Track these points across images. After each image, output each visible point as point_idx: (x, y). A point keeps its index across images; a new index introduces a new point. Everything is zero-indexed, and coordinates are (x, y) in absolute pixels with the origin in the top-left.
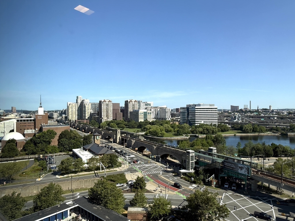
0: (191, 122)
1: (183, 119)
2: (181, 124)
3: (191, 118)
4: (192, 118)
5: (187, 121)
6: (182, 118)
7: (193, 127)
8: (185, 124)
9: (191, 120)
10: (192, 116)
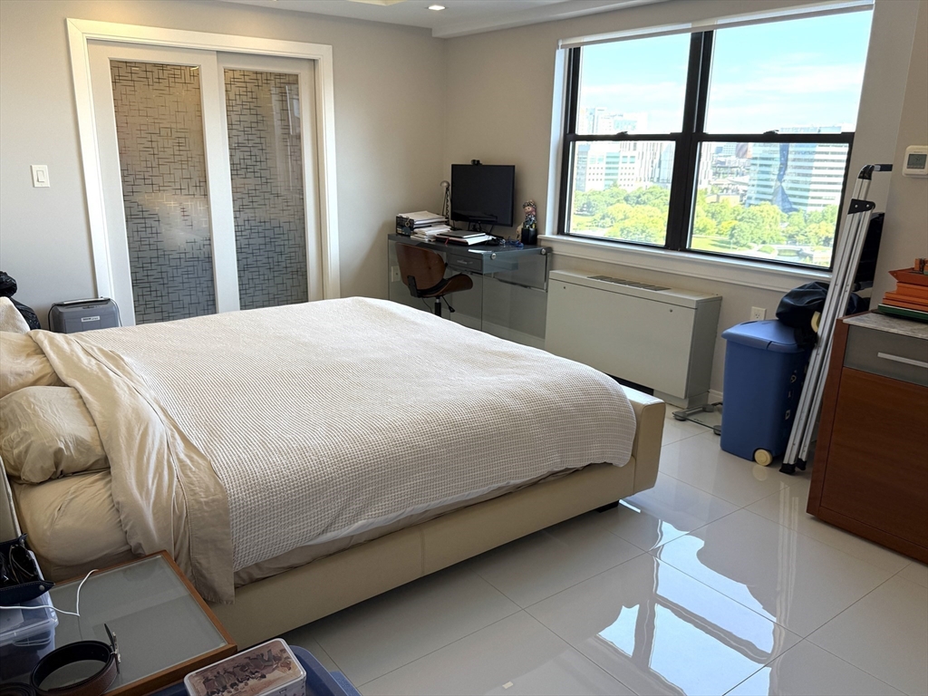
0: (792, 200)
1: (758, 186)
2: (750, 205)
3: (793, 182)
4: (797, 182)
5: (774, 194)
6: (756, 183)
7: (797, 218)
8: (767, 206)
9: (791, 189)
10: (799, 175)
